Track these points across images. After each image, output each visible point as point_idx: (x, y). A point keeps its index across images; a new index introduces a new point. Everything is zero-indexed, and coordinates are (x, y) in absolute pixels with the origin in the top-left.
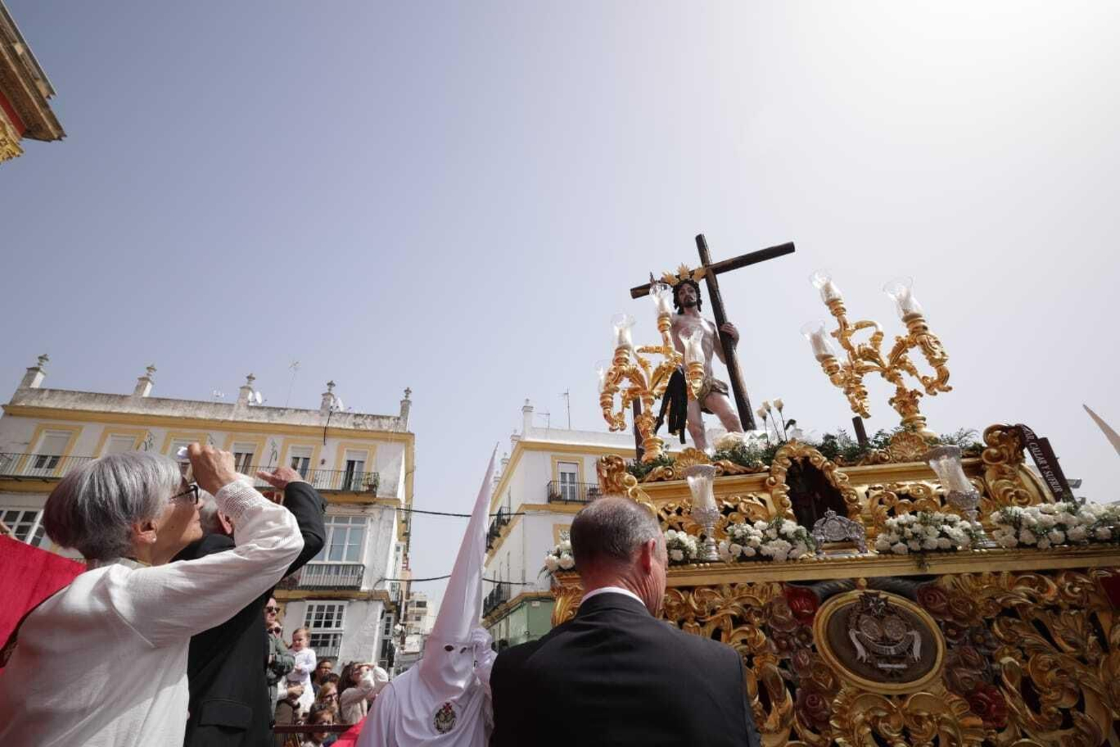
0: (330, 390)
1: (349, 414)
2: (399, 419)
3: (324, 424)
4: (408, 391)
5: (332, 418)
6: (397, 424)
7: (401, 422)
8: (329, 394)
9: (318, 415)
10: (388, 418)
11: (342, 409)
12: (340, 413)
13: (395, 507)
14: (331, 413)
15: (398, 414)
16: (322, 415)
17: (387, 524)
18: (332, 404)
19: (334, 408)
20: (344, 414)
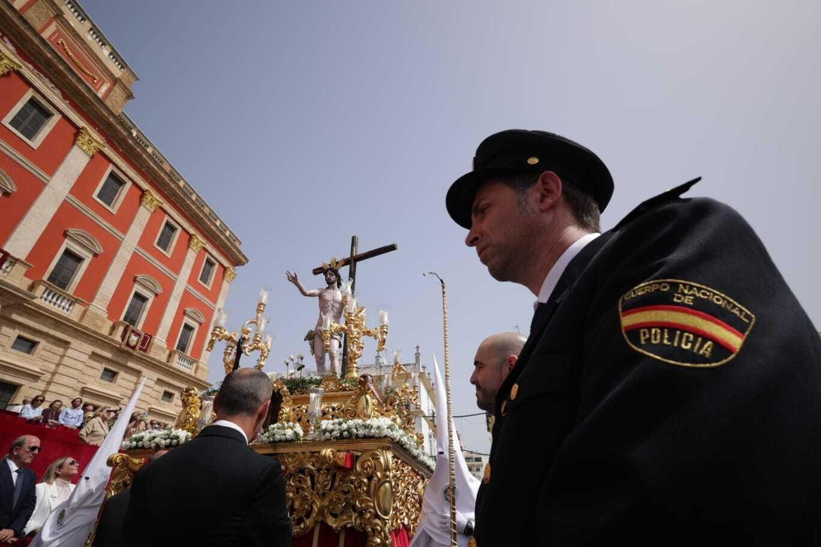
0: (378, 354)
1: (390, 366)
2: (415, 364)
3: (379, 374)
4: (418, 347)
5: (382, 369)
6: (415, 367)
7: (417, 365)
8: (379, 356)
9: (375, 369)
10: (410, 365)
11: (386, 363)
12: (385, 366)
13: (421, 415)
14: (381, 367)
15: (414, 362)
16: (377, 369)
17: (418, 425)
18: (380, 361)
19: (382, 363)
20: (387, 366)
